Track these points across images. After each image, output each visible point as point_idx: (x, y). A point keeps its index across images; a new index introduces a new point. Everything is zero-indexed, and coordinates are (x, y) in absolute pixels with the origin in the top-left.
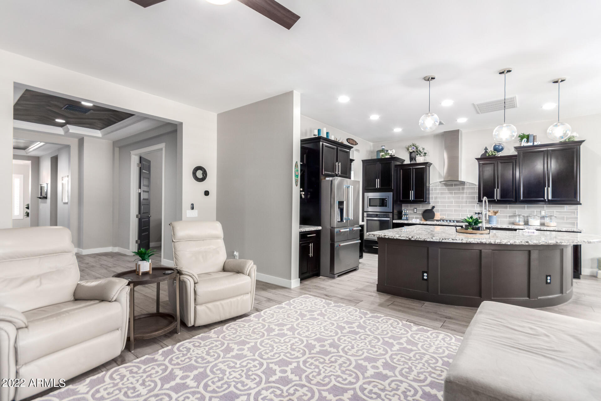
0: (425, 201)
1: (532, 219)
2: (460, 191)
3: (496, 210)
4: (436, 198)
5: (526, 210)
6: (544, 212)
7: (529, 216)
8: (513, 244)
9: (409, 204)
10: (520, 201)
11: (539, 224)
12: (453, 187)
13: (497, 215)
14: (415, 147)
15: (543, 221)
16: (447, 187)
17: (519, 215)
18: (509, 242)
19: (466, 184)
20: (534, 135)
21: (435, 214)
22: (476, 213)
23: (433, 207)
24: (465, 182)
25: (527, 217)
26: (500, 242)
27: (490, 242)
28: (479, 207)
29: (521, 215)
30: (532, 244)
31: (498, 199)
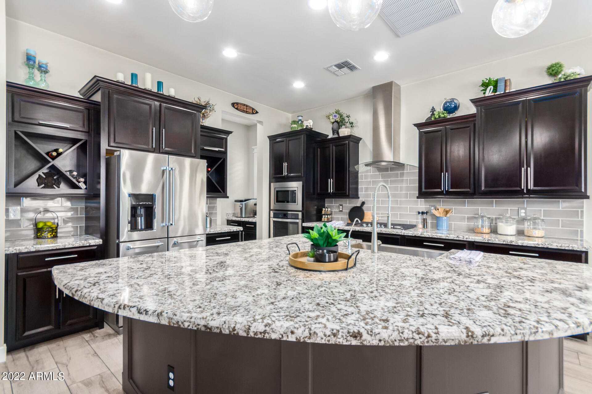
0: (347, 194)
1: (502, 222)
2: (398, 178)
3: (447, 207)
4: (367, 189)
5: (494, 208)
6: (523, 211)
7: (499, 218)
8: (304, 342)
9: (333, 199)
10: (480, 193)
11: (514, 233)
12: (389, 172)
13: (448, 215)
14: (339, 114)
15: (521, 227)
16: (381, 173)
17: (482, 217)
18: (292, 333)
19: (405, 166)
20: (506, 79)
21: (365, 214)
22: (419, 213)
23: (363, 203)
24: (404, 164)
25: (496, 219)
26: (265, 332)
27: (234, 329)
28: (423, 203)
29: (485, 217)
30: (375, 342)
31: (447, 190)
